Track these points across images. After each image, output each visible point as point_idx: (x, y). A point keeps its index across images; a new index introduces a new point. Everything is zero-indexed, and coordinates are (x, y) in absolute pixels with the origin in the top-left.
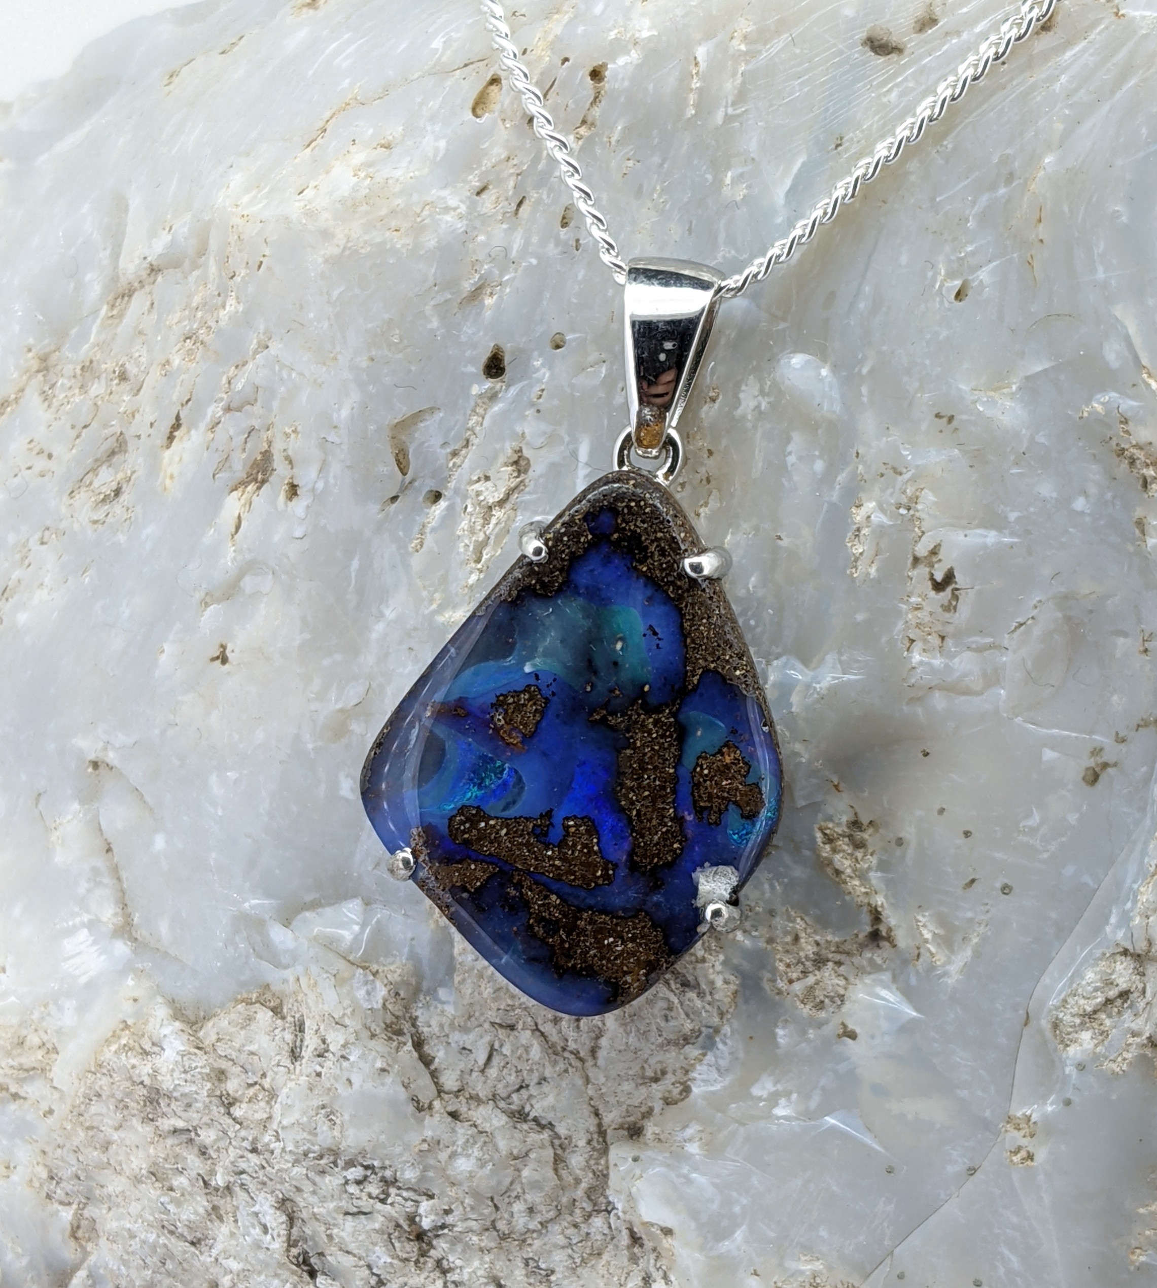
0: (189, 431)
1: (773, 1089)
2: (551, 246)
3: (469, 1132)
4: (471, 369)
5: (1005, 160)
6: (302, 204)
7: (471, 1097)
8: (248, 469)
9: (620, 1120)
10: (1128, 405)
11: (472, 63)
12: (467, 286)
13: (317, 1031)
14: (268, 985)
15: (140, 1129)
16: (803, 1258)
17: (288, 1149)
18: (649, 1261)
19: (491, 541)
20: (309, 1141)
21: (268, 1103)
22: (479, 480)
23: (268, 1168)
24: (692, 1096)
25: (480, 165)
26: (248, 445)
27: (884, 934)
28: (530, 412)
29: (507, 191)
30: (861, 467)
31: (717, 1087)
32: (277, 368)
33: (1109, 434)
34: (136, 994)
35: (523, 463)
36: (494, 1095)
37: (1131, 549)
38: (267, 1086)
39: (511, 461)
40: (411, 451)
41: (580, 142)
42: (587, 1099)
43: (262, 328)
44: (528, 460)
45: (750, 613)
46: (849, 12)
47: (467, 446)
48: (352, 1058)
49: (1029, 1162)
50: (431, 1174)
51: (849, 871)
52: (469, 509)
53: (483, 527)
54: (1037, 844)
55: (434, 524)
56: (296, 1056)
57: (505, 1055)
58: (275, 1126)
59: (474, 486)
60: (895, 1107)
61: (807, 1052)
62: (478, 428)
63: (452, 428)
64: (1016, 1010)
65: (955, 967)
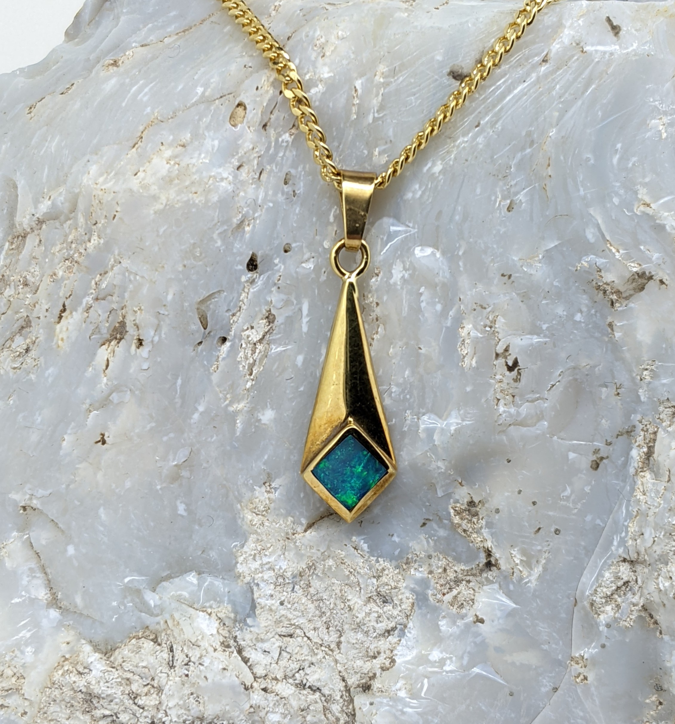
0: (71, 313)
1: (441, 656)
2: (280, 195)
3: (275, 699)
4: (240, 267)
5: (529, 134)
6: (138, 181)
7: (273, 679)
8: (110, 332)
9: (357, 682)
10: (601, 261)
11: (225, 96)
12: (235, 221)
13: (182, 650)
14: (147, 627)
15: (82, 718)
17: (174, 720)
19: (257, 363)
20: (185, 714)
21: (157, 694)
22: (248, 329)
24: (396, 664)
25: (237, 153)
26: (110, 318)
27: (493, 562)
28: (274, 289)
29: (254, 166)
30: (462, 307)
31: (409, 658)
32: (127, 274)
33: (592, 278)
34: (68, 640)
35: (271, 317)
36: (285, 676)
37: (606, 339)
38: (155, 685)
39: (265, 316)
40: (208, 315)
41: (292, 137)
42: (337, 673)
43: (116, 252)
44: (274, 315)
45: (406, 391)
46: (439, 58)
47: (240, 310)
48: (205, 664)
49: (586, 681)
51: (470, 530)
52: (244, 346)
53: (252, 355)
54: (571, 505)
55: (224, 356)
56: (172, 667)
57: (288, 653)
58: (164, 708)
59: (245, 333)
60: (508, 658)
61: (458, 633)
62: (245, 300)
63: (232, 301)
64: (569, 598)
65: (534, 578)
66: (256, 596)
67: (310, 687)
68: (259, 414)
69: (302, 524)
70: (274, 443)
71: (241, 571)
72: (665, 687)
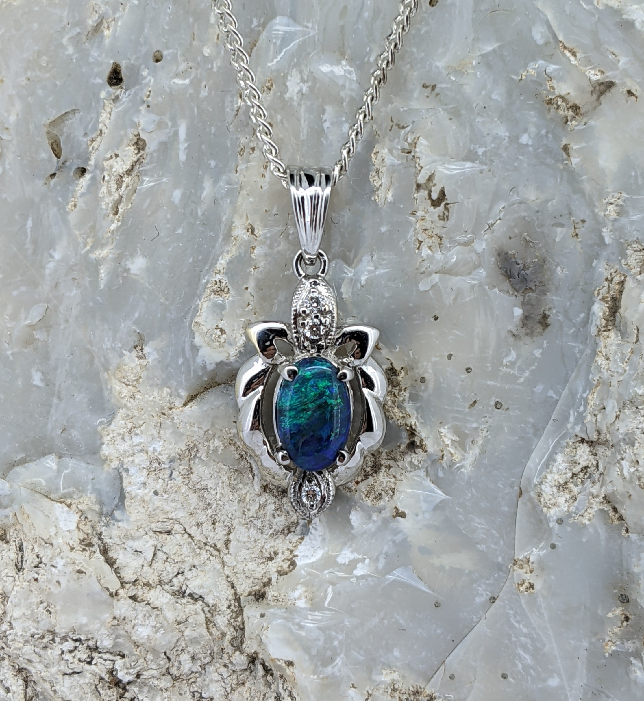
1: (352, 557)
3: (145, 609)
4: (98, 80)
7: (145, 585)
9: (249, 590)
10: (552, 68)
12: (91, 22)
13: (32, 550)
16: (384, 672)
17: (19, 634)
18: (278, 685)
19: (124, 199)
20: (34, 627)
22: (111, 157)
23: (7, 649)
24: (297, 567)
27: (418, 443)
28: (143, 108)
30: (375, 127)
31: (313, 560)
33: (541, 89)
35: (140, 143)
36: (160, 581)
37: (562, 167)
39: (133, 142)
40: (62, 141)
42: (224, 577)
44: (144, 141)
47: (101, 135)
48: (59, 566)
49: (531, 590)
50: (120, 640)
52: (107, 178)
53: (117, 189)
54: (516, 372)
55: (82, 190)
56: (19, 569)
57: (165, 553)
58: (8, 619)
59: (108, 162)
60: (436, 561)
61: (373, 529)
62: (107, 122)
63: (90, 122)
64: (512, 487)
65: (468, 462)
66: (124, 484)
67: (190, 595)
68: (127, 263)
69: (179, 396)
70: (145, 297)
71: (107, 453)
72: (632, 597)
